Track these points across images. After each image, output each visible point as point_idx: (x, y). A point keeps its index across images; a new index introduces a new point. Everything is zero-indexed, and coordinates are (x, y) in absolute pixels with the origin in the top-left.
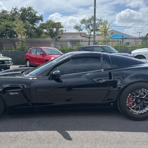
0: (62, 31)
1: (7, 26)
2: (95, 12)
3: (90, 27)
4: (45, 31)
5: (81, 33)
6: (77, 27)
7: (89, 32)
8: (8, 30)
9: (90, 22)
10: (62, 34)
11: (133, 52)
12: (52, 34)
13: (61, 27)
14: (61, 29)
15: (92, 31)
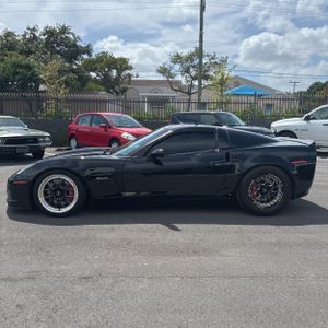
0: (130, 76)
1: (17, 65)
2: (201, 41)
3: (192, 70)
4: (93, 75)
5: (171, 83)
6: (163, 71)
7: (187, 81)
8: (18, 74)
9: (192, 61)
10: (130, 82)
11: (274, 125)
12: (108, 84)
13: (127, 68)
14: (128, 72)
15: (194, 78)
